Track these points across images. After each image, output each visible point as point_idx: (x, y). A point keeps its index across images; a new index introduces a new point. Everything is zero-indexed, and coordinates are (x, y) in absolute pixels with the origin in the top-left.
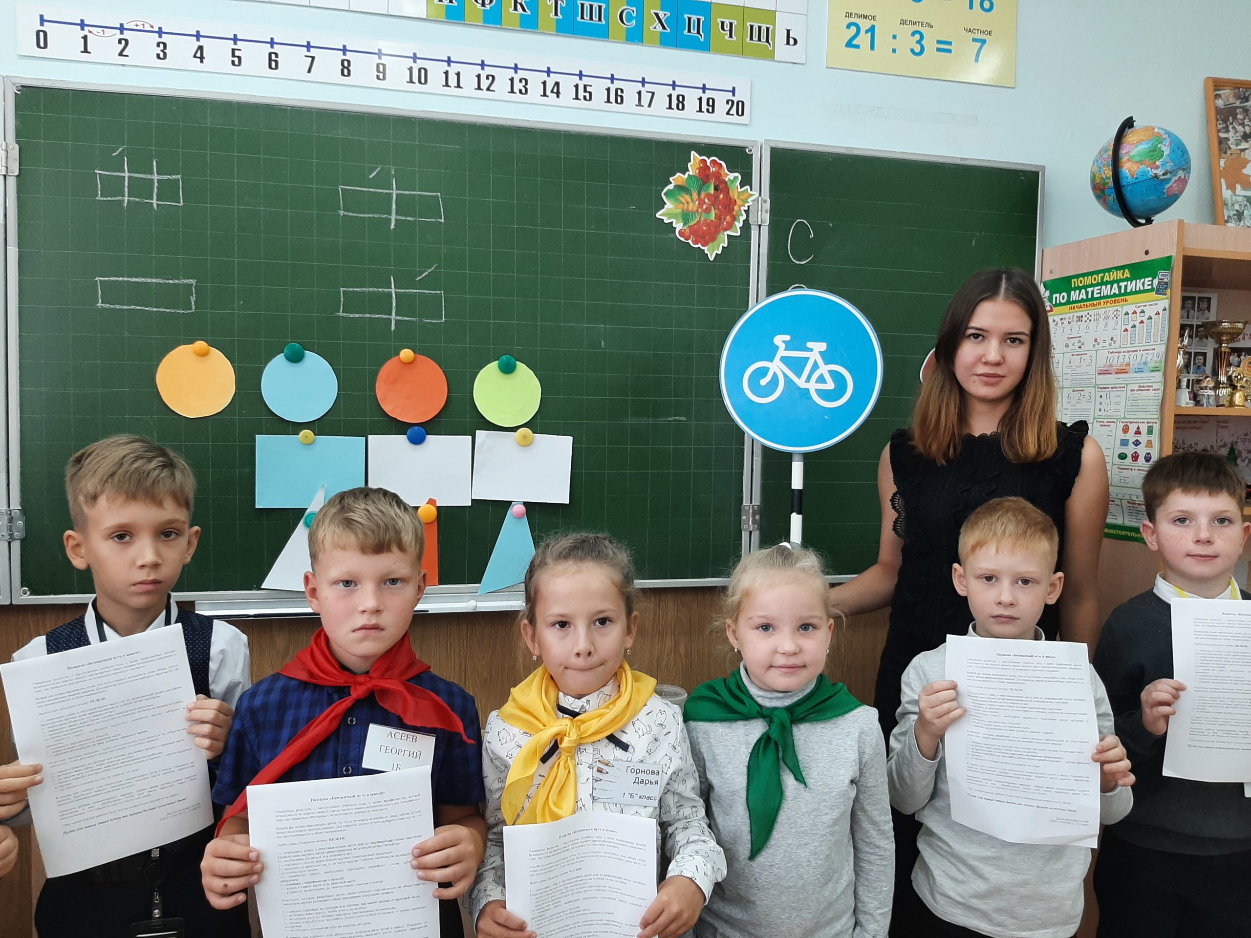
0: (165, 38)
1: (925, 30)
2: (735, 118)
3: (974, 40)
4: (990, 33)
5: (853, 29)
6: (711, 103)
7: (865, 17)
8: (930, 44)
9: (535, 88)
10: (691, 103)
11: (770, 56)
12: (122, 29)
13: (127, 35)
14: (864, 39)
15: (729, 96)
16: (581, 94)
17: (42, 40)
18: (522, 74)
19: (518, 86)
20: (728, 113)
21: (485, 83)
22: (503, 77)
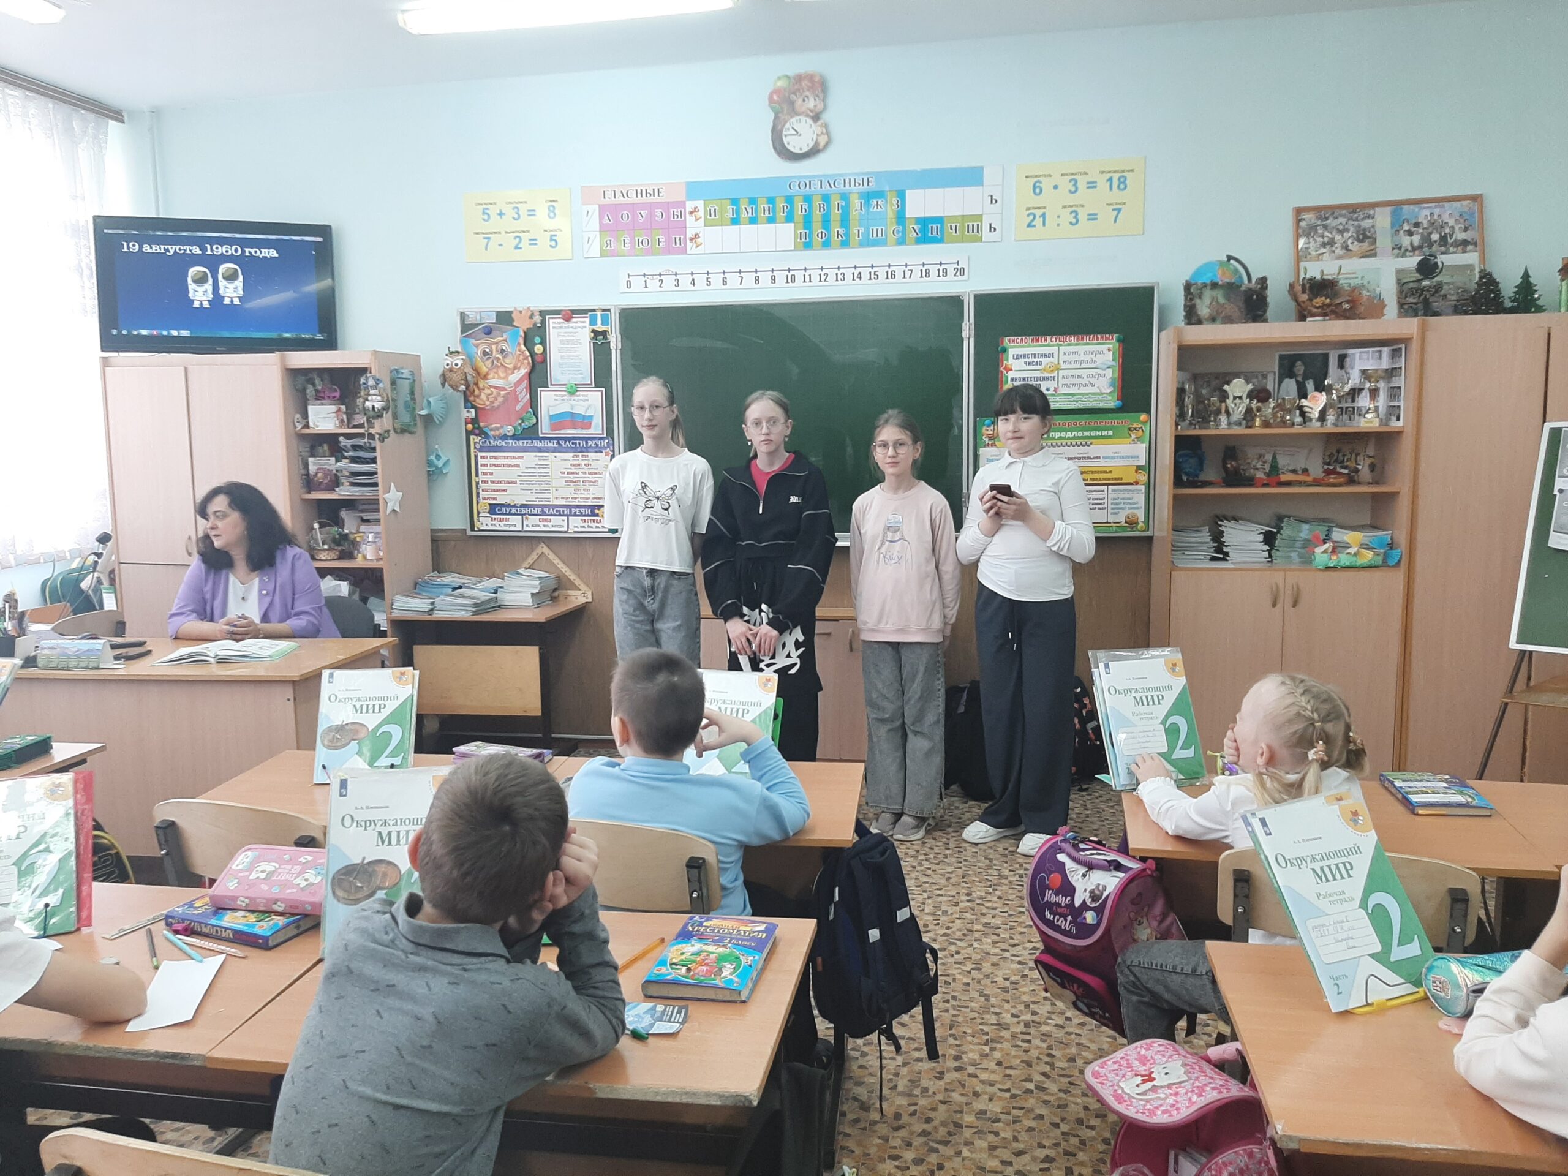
0: (678, 277)
1: (1079, 210)
2: (960, 278)
3: (1114, 210)
4: (1124, 203)
5: (1031, 217)
6: (945, 272)
7: (1039, 208)
8: (1083, 216)
9: (849, 277)
10: (934, 273)
11: (980, 240)
12: (660, 275)
13: (662, 277)
14: (1038, 222)
15: (956, 266)
16: (873, 276)
17: (629, 284)
18: (841, 270)
19: (840, 277)
20: (955, 275)
21: (823, 278)
22: (832, 274)
